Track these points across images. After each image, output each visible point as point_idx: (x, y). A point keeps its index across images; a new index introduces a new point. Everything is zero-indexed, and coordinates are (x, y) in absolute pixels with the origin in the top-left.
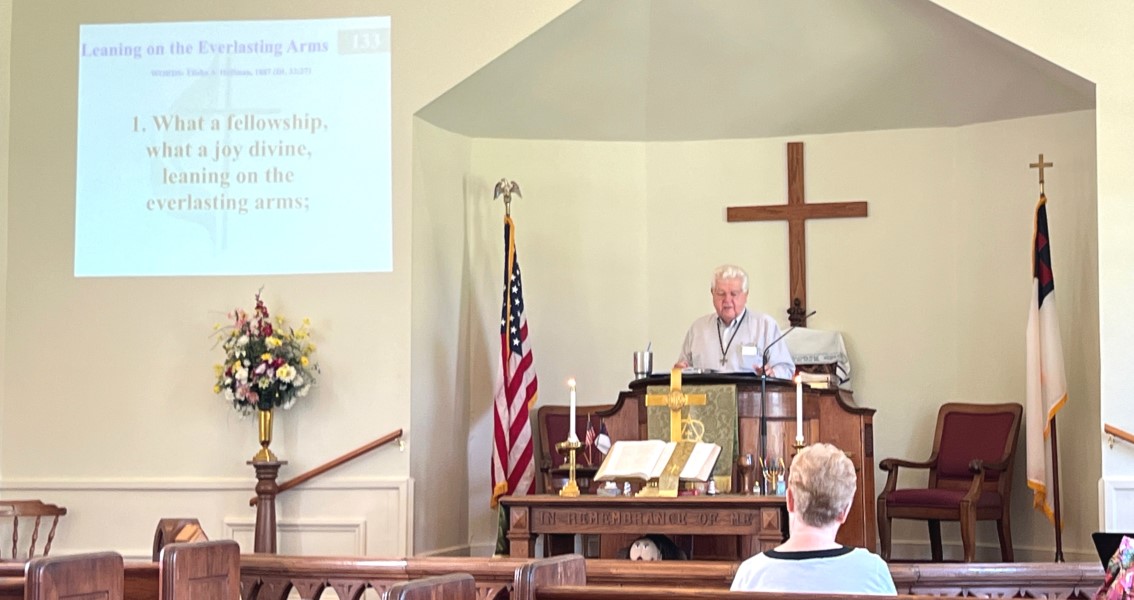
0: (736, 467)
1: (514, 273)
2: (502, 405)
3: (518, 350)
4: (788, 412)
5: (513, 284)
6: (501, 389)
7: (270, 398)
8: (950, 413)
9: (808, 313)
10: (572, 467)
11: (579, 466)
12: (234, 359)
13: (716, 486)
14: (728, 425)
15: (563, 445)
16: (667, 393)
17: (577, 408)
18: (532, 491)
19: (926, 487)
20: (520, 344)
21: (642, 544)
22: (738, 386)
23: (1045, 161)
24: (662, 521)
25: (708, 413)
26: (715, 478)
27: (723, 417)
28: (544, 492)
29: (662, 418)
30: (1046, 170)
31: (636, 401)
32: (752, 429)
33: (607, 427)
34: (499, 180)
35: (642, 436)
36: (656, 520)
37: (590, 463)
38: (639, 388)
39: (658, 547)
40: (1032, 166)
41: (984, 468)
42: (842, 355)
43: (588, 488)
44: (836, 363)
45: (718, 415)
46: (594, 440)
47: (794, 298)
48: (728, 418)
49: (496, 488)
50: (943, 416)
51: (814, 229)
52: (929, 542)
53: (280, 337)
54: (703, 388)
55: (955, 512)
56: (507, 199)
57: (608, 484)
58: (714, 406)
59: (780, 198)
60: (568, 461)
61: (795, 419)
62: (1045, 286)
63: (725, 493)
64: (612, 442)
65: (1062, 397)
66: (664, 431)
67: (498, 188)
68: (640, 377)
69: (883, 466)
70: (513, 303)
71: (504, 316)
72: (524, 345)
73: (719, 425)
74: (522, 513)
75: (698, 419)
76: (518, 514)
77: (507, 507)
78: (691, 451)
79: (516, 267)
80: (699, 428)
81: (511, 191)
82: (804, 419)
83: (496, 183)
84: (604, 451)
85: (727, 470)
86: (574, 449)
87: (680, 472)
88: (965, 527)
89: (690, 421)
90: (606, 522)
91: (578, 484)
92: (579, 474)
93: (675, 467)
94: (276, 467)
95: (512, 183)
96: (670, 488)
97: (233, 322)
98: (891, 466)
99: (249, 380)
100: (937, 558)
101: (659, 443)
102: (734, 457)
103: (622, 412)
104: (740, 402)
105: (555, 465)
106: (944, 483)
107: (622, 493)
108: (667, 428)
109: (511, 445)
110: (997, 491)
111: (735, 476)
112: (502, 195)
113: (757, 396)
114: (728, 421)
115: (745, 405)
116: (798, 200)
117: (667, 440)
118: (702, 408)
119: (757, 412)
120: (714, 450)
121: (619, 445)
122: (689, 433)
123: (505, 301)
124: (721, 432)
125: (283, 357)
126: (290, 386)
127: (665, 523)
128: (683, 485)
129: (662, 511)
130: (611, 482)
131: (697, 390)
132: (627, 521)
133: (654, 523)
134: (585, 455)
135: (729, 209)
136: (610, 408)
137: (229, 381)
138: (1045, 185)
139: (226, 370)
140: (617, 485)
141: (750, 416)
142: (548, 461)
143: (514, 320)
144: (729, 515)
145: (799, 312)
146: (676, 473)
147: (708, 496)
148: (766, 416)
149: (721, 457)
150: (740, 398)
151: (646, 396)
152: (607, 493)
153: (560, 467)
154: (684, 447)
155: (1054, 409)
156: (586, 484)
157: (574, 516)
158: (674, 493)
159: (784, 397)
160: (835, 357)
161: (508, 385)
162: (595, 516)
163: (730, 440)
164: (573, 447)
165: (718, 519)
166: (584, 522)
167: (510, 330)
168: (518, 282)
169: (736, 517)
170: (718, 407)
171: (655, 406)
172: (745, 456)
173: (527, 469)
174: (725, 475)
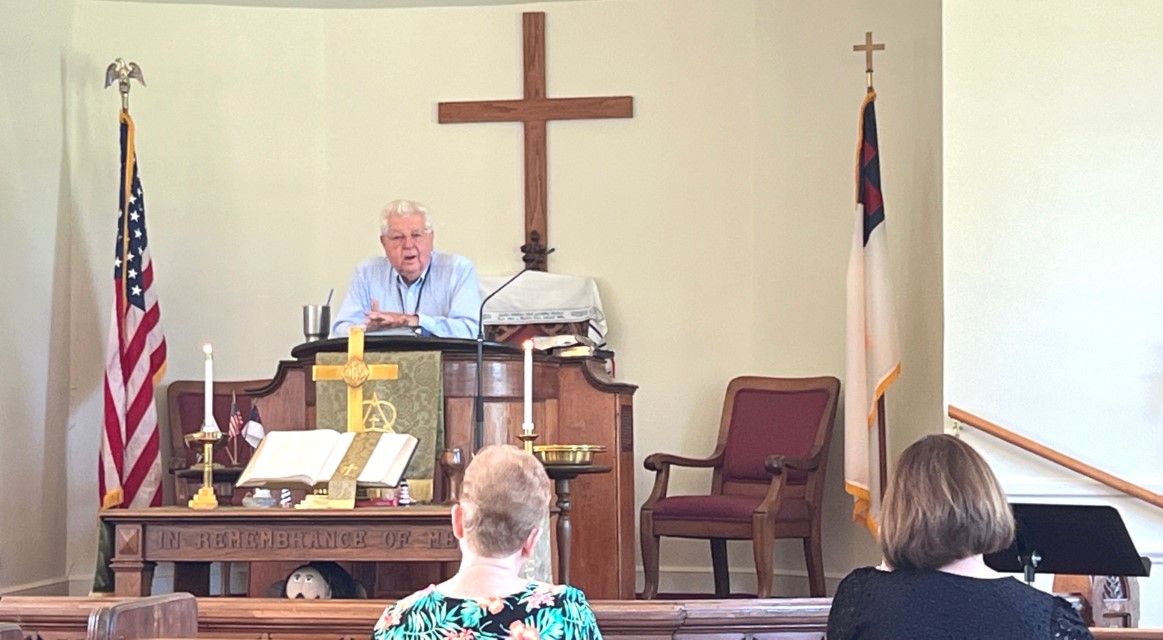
0: (439, 467)
1: (134, 192)
2: (115, 380)
3: (139, 301)
4: (514, 389)
5: (132, 208)
6: (115, 355)
8: (741, 391)
9: (549, 248)
10: (207, 469)
11: (218, 466)
13: (410, 494)
14: (430, 407)
15: (197, 436)
16: (342, 363)
17: (215, 384)
18: (156, 502)
19: (708, 492)
20: (142, 293)
21: (303, 576)
22: (443, 353)
23: (875, 41)
24: (332, 544)
25: (402, 392)
26: (408, 482)
27: (423, 395)
28: (175, 503)
29: (337, 397)
30: (874, 53)
31: (303, 374)
32: (463, 412)
33: (260, 411)
34: (113, 62)
35: (309, 425)
36: (324, 544)
37: (235, 462)
38: (305, 355)
39: (327, 581)
40: (856, 48)
41: (787, 465)
42: (595, 309)
43: (231, 497)
44: (588, 321)
45: (415, 393)
46: (241, 427)
47: (531, 229)
48: (429, 400)
49: (106, 497)
50: (734, 394)
51: (558, 133)
52: (711, 569)
54: (396, 356)
55: (745, 526)
56: (125, 87)
57: (260, 493)
58: (410, 380)
59: (513, 90)
60: (202, 461)
61: (521, 399)
62: (873, 216)
63: (424, 503)
64: (266, 432)
65: (894, 368)
66: (340, 416)
67: (112, 72)
68: (312, 339)
69: (648, 465)
70: (132, 234)
71: (119, 254)
72: (147, 295)
73: (417, 407)
74: (133, 533)
75: (386, 400)
76: (128, 534)
77: (110, 524)
78: (374, 445)
79: (136, 184)
80: (388, 412)
81: (130, 75)
82: (534, 399)
83: (109, 64)
84: (253, 444)
85: (428, 470)
86: (210, 441)
87: (358, 475)
88: (758, 550)
89: (376, 402)
90: (253, 545)
91: (215, 492)
92: (217, 477)
93: (352, 467)
95: (131, 64)
96: (345, 497)
98: (660, 464)
100: (722, 592)
101: (331, 434)
102: (437, 452)
103: (281, 390)
104: (445, 374)
105: (188, 467)
106: (732, 486)
107: (278, 504)
108: (343, 413)
109: (129, 438)
110: (803, 498)
111: (439, 480)
112: (117, 82)
113: (472, 367)
114: (429, 403)
115: (454, 379)
116: (537, 93)
117: (343, 430)
118: (394, 383)
119: (473, 392)
120: (407, 443)
121: (273, 435)
122: (375, 419)
123: (121, 232)
124: (419, 417)
127: (336, 547)
128: (363, 493)
129: (332, 529)
130: (261, 488)
131: (387, 359)
132: (281, 543)
133: (320, 547)
134: (227, 448)
135: (441, 105)
136: (269, 383)
138: (874, 74)
140: (271, 494)
141: (461, 394)
142: (180, 459)
143: (133, 259)
144: (425, 534)
145: (538, 248)
146: (353, 475)
147: (400, 508)
148: (484, 395)
149: (417, 453)
150: (448, 370)
151: (314, 368)
152: (259, 503)
153: (193, 468)
154: (367, 439)
155: (882, 385)
156: (226, 490)
157: (207, 537)
158: (349, 504)
159: (507, 369)
160: (585, 313)
161: (125, 351)
162: (237, 537)
163: (432, 428)
164: (211, 438)
165: (410, 540)
166: (221, 545)
167: (128, 274)
168: (139, 204)
169: (436, 536)
170: (415, 383)
171: (328, 382)
172: (452, 451)
173: (151, 470)
174: (423, 477)
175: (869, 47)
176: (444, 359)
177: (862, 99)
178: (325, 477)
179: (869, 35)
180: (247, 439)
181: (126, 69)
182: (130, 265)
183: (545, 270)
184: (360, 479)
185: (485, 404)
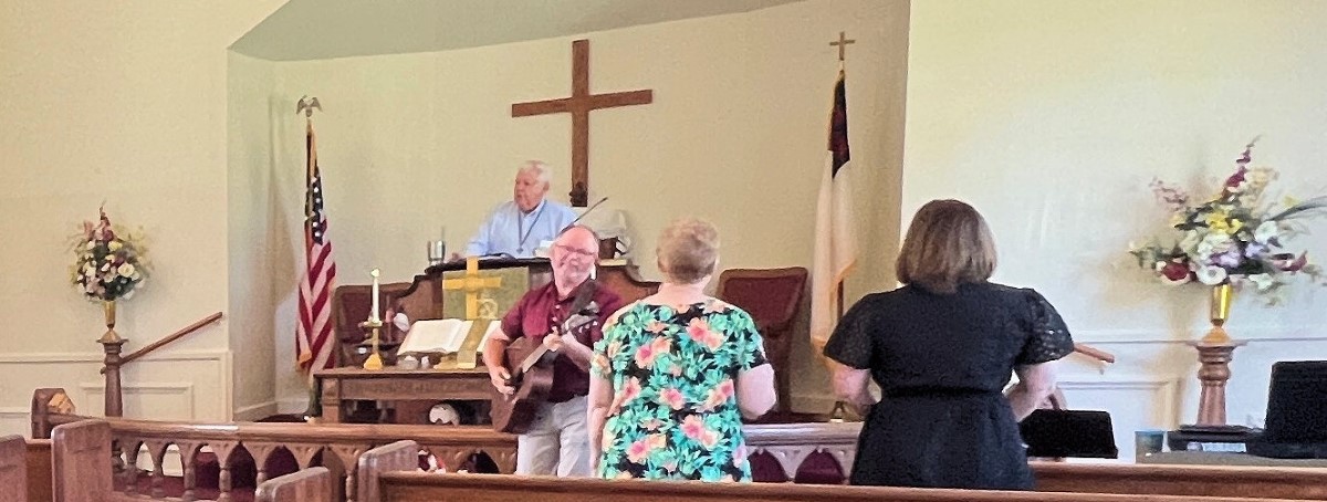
1: (315, 176)
2: (306, 288)
3: (319, 240)
5: (315, 186)
6: (304, 275)
7: (114, 290)
12: (84, 260)
17: (380, 286)
20: (321, 236)
23: (846, 38)
33: (404, 307)
34: (301, 98)
35: (437, 316)
38: (435, 273)
40: (832, 44)
42: (623, 231)
44: (616, 238)
47: (577, 181)
49: (301, 356)
53: (120, 241)
56: (309, 113)
57: (409, 358)
62: (840, 158)
64: (412, 323)
65: (852, 261)
67: (301, 105)
68: (434, 263)
70: (315, 201)
71: (307, 213)
72: (324, 237)
79: (316, 170)
81: (312, 105)
83: (299, 100)
94: (119, 345)
95: (313, 99)
97: (83, 231)
99: (97, 276)
109: (314, 321)
112: (304, 110)
122: (483, 311)
123: (307, 200)
125: (123, 257)
126: (129, 280)
137: (81, 277)
139: (77, 269)
143: (315, 216)
150: (533, 279)
152: (407, 365)
160: (615, 233)
161: (311, 270)
168: (318, 184)
173: (328, 339)
175: (843, 42)
176: (530, 271)
177: (836, 79)
178: (455, 349)
179: (842, 35)
180: (397, 325)
181: (310, 102)
182: (313, 220)
183: (585, 207)
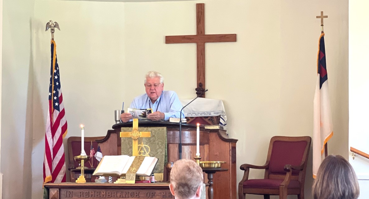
0: (166, 169)
1: (56, 69)
2: (49, 136)
3: (57, 108)
4: (193, 141)
5: (55, 74)
6: (49, 127)
8: (275, 141)
9: (206, 90)
10: (82, 167)
11: (86, 168)
13: (155, 179)
14: (162, 147)
15: (79, 157)
16: (131, 131)
17: (85, 138)
18: (64, 180)
19: (263, 178)
20: (59, 105)
22: (167, 127)
23: (324, 15)
24: (127, 196)
25: (152, 141)
26: (154, 174)
27: (160, 143)
28: (71, 181)
29: (129, 143)
30: (324, 19)
31: (116, 135)
32: (174, 149)
33: (101, 148)
34: (49, 21)
35: (119, 153)
36: (124, 196)
37: (92, 166)
38: (117, 128)
40: (317, 17)
41: (292, 169)
42: (223, 112)
43: (91, 179)
44: (220, 116)
45: (157, 142)
46: (94, 155)
47: (200, 82)
48: (162, 144)
49: (46, 179)
50: (272, 143)
51: (210, 47)
54: (150, 129)
55: (276, 190)
56: (53, 31)
57: (100, 177)
58: (155, 137)
59: (192, 31)
60: (80, 166)
61: (196, 144)
62: (323, 77)
63: (160, 182)
64: (103, 156)
65: (331, 133)
66: (130, 150)
67: (48, 25)
68: (118, 123)
69: (242, 168)
70: (55, 84)
71: (51, 91)
72: (60, 105)
73: (158, 147)
74: (56, 191)
75: (146, 144)
76: (54, 192)
77: (48, 188)
78: (143, 161)
79: (57, 66)
80: (147, 149)
81: (55, 27)
82: (200, 144)
83: (47, 22)
84: (99, 160)
85: (162, 170)
86: (83, 159)
87: (136, 172)
89: (143, 145)
90: (99, 196)
91: (85, 177)
92: (86, 172)
93: (133, 169)
95: (55, 22)
96: (131, 180)
98: (246, 168)
101: (127, 157)
102: (165, 164)
103: (109, 140)
104: (168, 136)
105: (76, 168)
106: (272, 176)
107: (107, 182)
108: (131, 149)
109: (54, 157)
110: (298, 180)
111: (166, 173)
112: (50, 29)
113: (177, 133)
114: (162, 146)
115: (171, 137)
116: (201, 32)
117: (131, 155)
118: (149, 138)
119: (177, 141)
120: (154, 160)
121: (106, 157)
122: (142, 151)
123: (51, 83)
124: (158, 151)
127: (128, 197)
128: (138, 178)
129: (127, 191)
130: (101, 176)
131: (147, 130)
132: (109, 196)
133: (123, 197)
135: (166, 37)
136: (105, 138)
138: (323, 26)
140: (105, 178)
141: (174, 143)
142: (72, 165)
143: (55, 93)
144: (161, 193)
145: (202, 90)
146: (135, 172)
147: (152, 183)
148: (182, 143)
149: (158, 164)
150: (169, 134)
151: (120, 133)
152: (101, 181)
153: (77, 168)
154: (139, 159)
155: (326, 139)
156: (89, 176)
157: (82, 193)
158: (133, 182)
159: (190, 134)
160: (219, 113)
161: (53, 126)
162: (93, 193)
163: (163, 155)
164: (83, 158)
165: (155, 195)
166: (87, 196)
167: (54, 98)
168: (57, 73)
169: (165, 194)
170: (157, 138)
171: (125, 138)
172: (170, 163)
173: (62, 169)
174: (160, 172)
175: (322, 17)
176: (168, 130)
177: (320, 35)
178: (125, 172)
179: (322, 12)
180: (96, 158)
181: (54, 24)
182: (54, 95)
183: (204, 97)
184: (137, 173)
185: (182, 146)
